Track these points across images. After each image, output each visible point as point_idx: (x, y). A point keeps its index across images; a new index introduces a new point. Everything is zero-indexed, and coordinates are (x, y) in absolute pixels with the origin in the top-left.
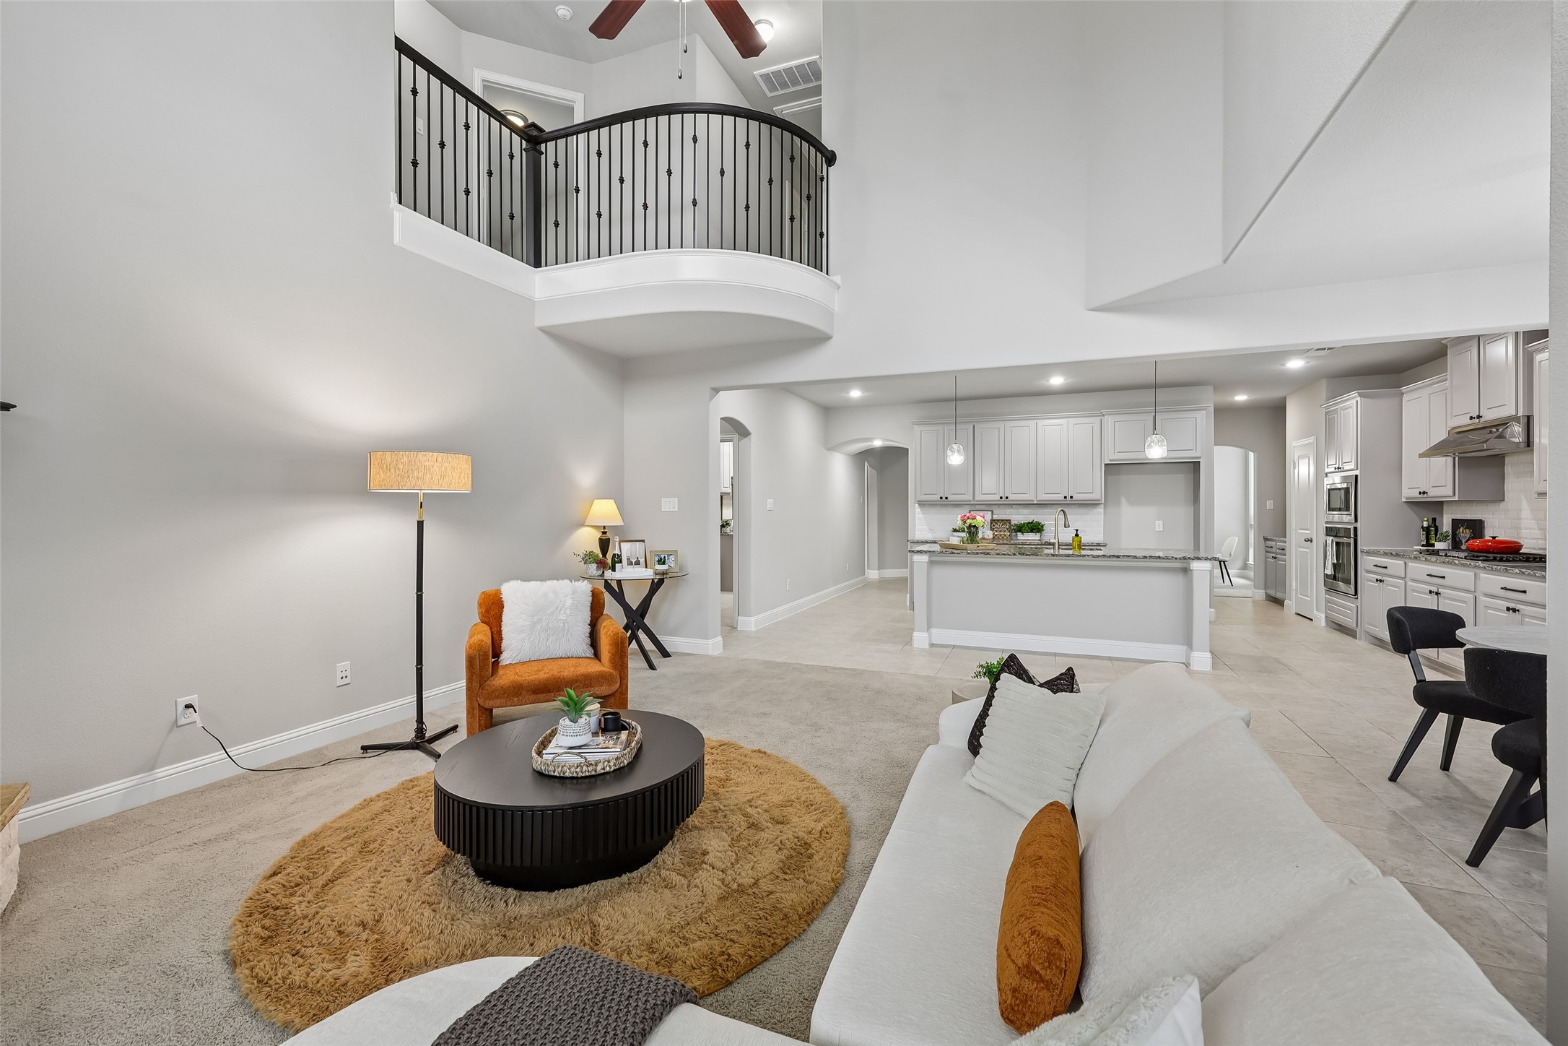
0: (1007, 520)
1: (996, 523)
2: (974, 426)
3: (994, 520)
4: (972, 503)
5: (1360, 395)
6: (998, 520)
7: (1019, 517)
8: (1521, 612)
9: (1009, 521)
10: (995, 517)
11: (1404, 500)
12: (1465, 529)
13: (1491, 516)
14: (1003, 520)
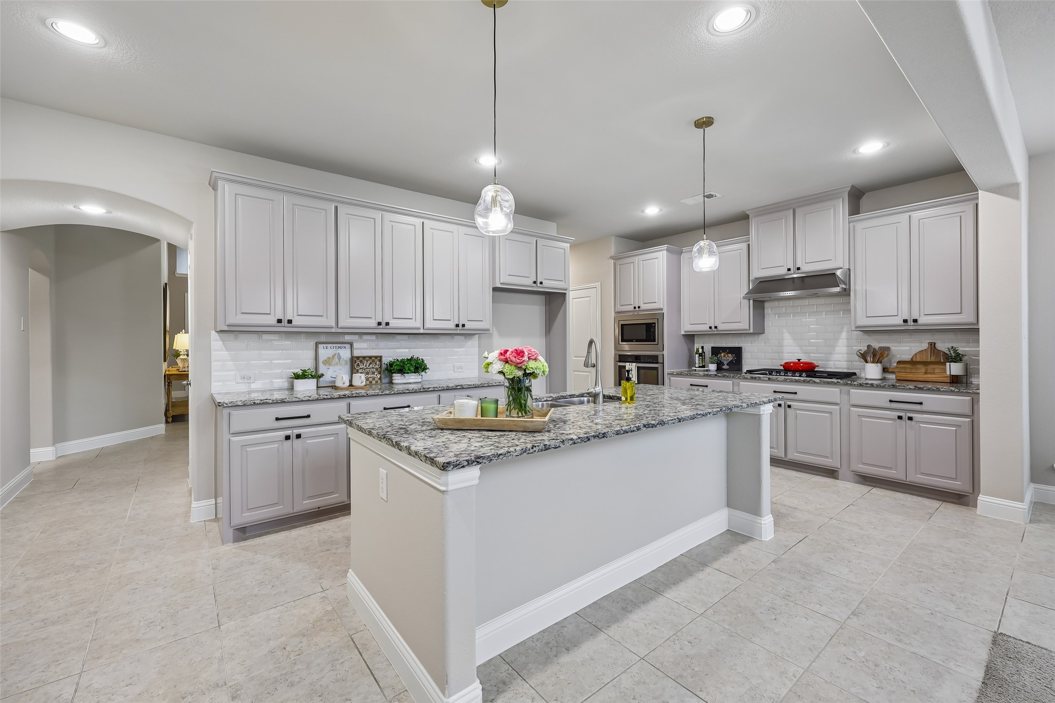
0: (376, 357)
1: (361, 362)
2: (336, 208)
3: (358, 358)
4: (333, 330)
5: (667, 250)
6: (364, 358)
7: (392, 352)
8: (914, 419)
9: (380, 358)
10: (357, 353)
11: (683, 333)
12: (728, 353)
13: (749, 345)
14: (370, 357)
